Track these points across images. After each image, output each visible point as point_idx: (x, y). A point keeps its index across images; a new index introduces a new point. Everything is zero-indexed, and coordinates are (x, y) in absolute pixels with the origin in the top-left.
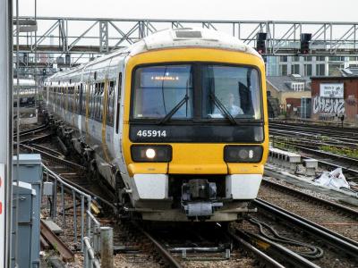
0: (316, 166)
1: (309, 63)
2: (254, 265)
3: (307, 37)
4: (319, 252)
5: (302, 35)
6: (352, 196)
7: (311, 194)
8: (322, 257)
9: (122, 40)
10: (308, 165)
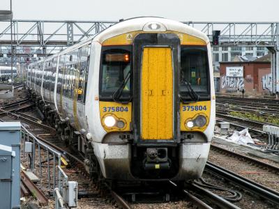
0: (228, 127)
1: (217, 52)
2: (188, 206)
3: (217, 33)
4: (238, 195)
5: (213, 32)
6: (257, 150)
7: (227, 149)
8: (241, 200)
9: (83, 36)
10: (222, 127)
